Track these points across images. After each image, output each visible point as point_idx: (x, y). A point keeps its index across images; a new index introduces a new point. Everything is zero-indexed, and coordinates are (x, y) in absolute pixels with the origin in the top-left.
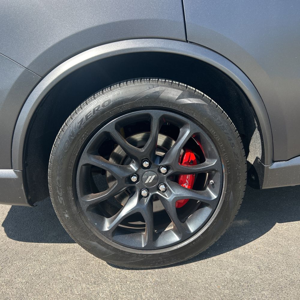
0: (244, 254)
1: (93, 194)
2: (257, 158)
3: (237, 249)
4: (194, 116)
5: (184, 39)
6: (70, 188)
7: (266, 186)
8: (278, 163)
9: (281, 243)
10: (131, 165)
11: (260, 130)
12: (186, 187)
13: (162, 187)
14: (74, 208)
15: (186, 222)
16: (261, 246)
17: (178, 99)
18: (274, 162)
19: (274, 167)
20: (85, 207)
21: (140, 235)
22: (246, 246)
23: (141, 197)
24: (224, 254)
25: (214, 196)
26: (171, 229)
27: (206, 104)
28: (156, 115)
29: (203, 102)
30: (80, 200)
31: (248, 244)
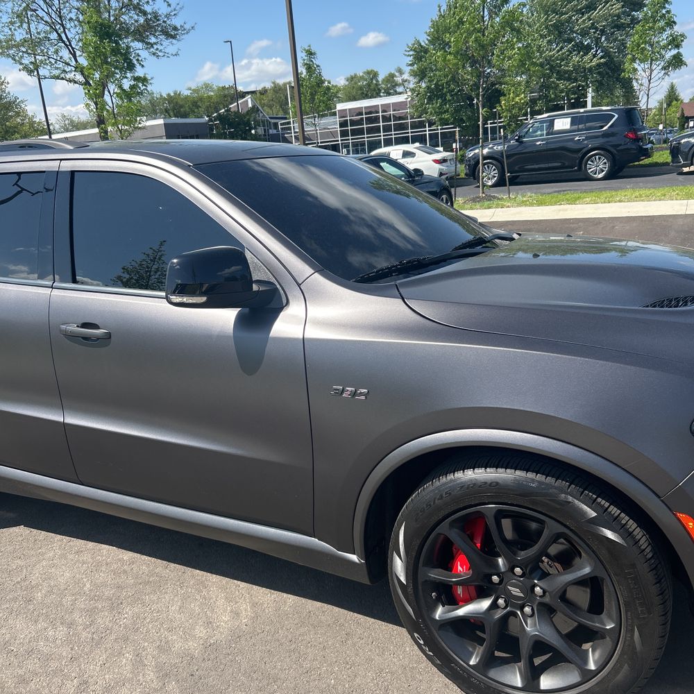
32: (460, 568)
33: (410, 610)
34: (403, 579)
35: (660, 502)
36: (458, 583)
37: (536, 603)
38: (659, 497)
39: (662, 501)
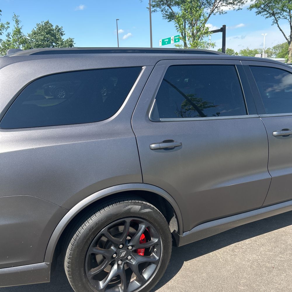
0: (172, 286)
1: (92, 269)
2: (175, 231)
3: (167, 283)
4: (147, 218)
5: (142, 182)
6: (82, 269)
7: (180, 245)
8: (186, 232)
9: (189, 275)
10: (112, 248)
11: (176, 217)
12: (142, 255)
13: (129, 257)
14: (84, 280)
15: (142, 274)
16: (180, 278)
17: (139, 211)
18: (184, 232)
19: (184, 236)
20: (90, 278)
21: (118, 287)
22: (172, 280)
23: (118, 265)
24: (162, 288)
25: (157, 258)
26: (134, 280)
27: (152, 211)
28: (128, 220)
29: (151, 210)
30: (87, 274)
31: (173, 278)
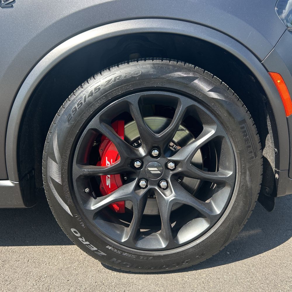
32: (107, 162)
33: (67, 208)
34: (58, 180)
35: (261, 65)
36: (106, 173)
37: (170, 176)
38: (260, 61)
39: (262, 64)
